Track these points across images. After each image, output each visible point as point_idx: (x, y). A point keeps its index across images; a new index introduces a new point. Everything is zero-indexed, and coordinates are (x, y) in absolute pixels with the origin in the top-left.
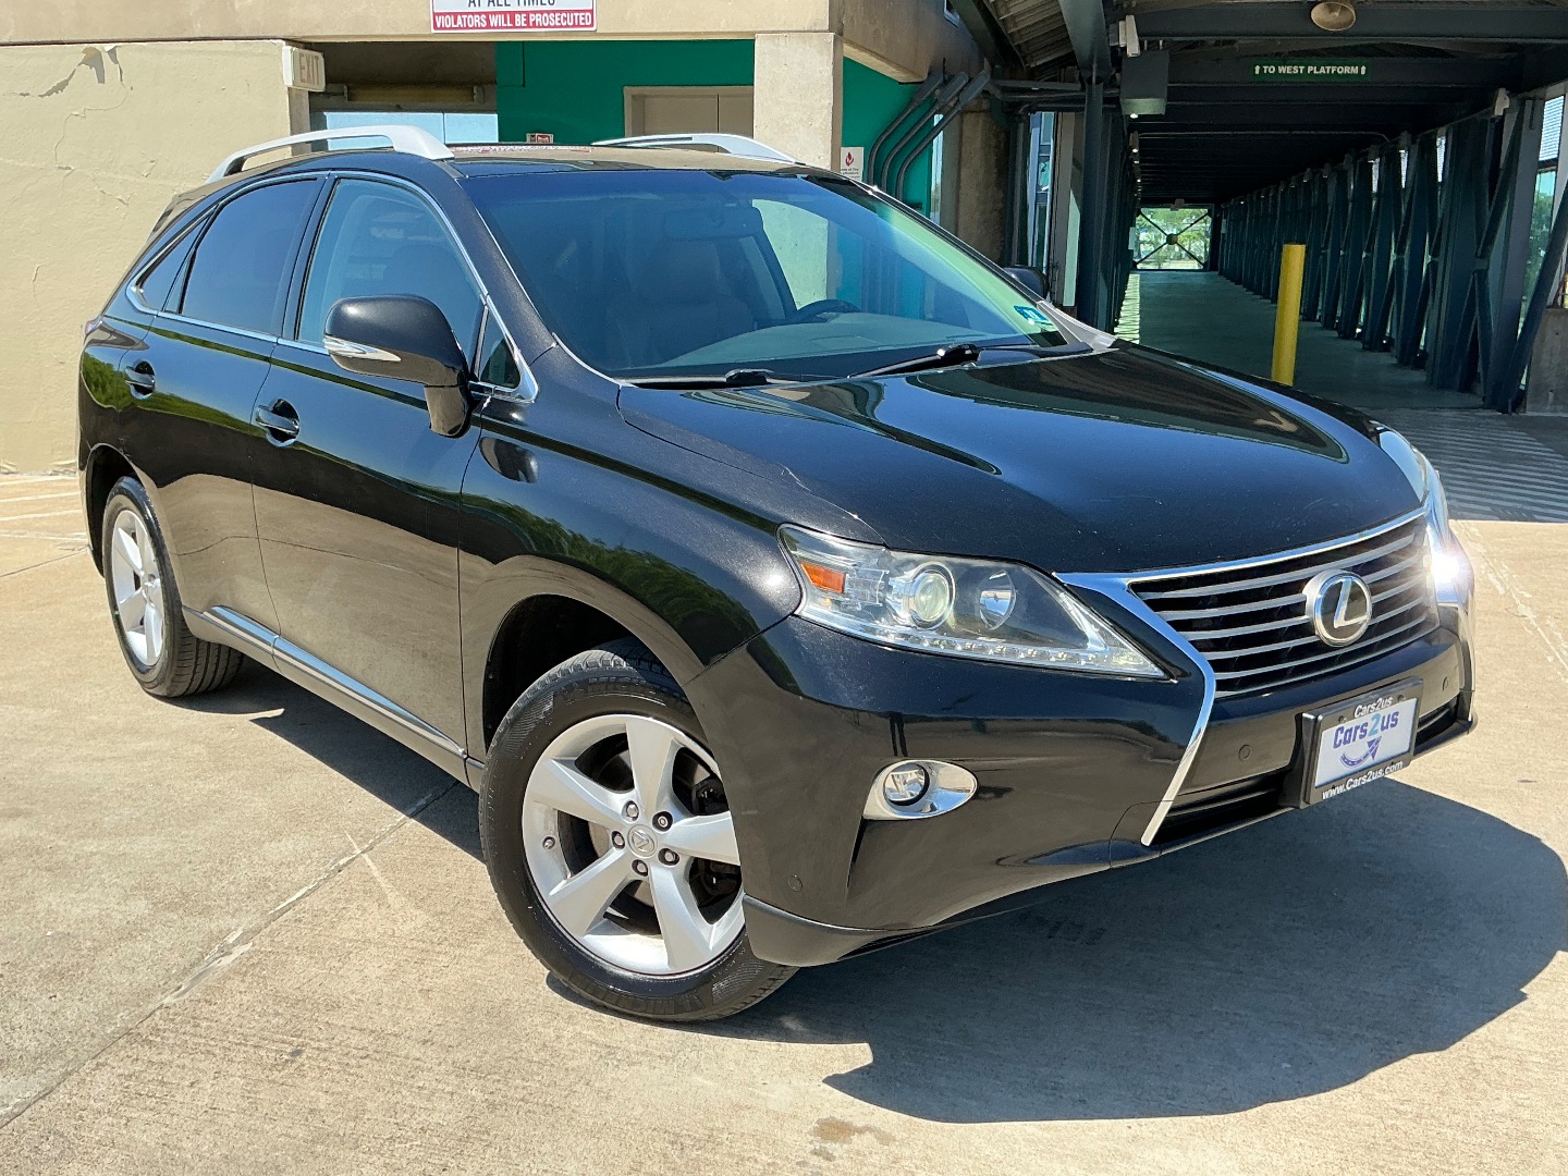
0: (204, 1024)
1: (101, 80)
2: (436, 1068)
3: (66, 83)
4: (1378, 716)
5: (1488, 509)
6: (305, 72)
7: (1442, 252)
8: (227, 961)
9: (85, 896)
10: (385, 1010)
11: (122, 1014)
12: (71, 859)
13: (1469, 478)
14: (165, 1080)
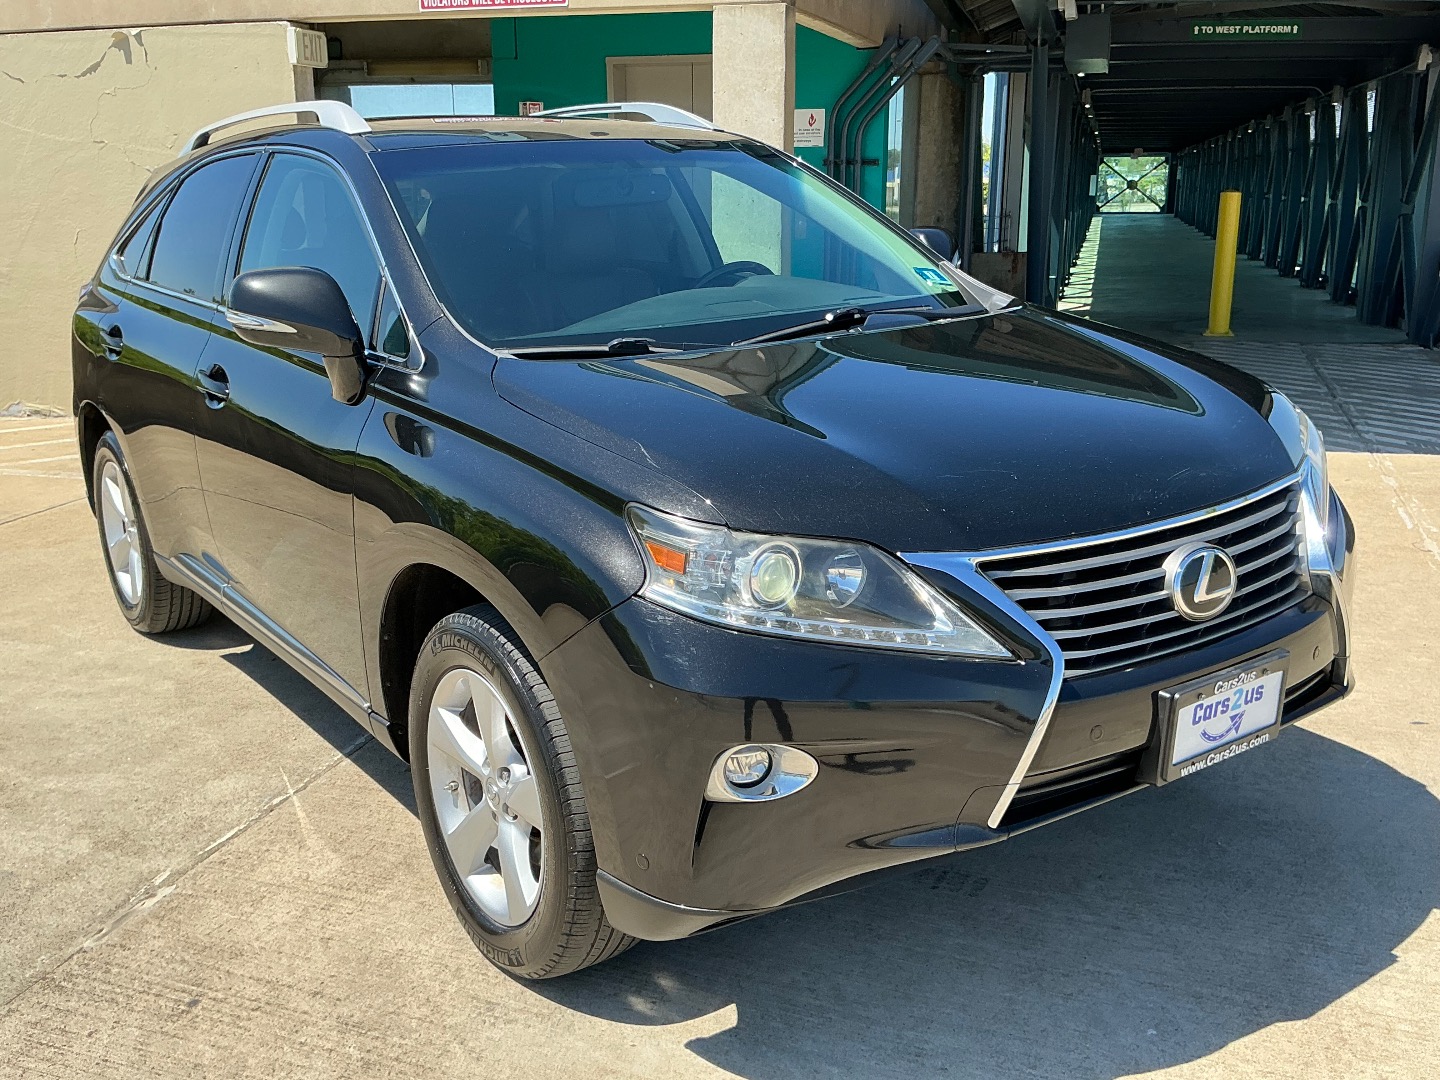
0: (115, 970)
1: (129, 61)
2: (321, 1023)
3: (98, 65)
4: (1241, 691)
5: (1404, 443)
6: (308, 51)
7: (1370, 198)
8: (150, 903)
9: (35, 834)
10: (284, 960)
11: (43, 957)
12: (31, 796)
13: (1387, 411)
14: (67, 1029)
